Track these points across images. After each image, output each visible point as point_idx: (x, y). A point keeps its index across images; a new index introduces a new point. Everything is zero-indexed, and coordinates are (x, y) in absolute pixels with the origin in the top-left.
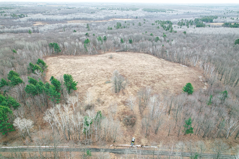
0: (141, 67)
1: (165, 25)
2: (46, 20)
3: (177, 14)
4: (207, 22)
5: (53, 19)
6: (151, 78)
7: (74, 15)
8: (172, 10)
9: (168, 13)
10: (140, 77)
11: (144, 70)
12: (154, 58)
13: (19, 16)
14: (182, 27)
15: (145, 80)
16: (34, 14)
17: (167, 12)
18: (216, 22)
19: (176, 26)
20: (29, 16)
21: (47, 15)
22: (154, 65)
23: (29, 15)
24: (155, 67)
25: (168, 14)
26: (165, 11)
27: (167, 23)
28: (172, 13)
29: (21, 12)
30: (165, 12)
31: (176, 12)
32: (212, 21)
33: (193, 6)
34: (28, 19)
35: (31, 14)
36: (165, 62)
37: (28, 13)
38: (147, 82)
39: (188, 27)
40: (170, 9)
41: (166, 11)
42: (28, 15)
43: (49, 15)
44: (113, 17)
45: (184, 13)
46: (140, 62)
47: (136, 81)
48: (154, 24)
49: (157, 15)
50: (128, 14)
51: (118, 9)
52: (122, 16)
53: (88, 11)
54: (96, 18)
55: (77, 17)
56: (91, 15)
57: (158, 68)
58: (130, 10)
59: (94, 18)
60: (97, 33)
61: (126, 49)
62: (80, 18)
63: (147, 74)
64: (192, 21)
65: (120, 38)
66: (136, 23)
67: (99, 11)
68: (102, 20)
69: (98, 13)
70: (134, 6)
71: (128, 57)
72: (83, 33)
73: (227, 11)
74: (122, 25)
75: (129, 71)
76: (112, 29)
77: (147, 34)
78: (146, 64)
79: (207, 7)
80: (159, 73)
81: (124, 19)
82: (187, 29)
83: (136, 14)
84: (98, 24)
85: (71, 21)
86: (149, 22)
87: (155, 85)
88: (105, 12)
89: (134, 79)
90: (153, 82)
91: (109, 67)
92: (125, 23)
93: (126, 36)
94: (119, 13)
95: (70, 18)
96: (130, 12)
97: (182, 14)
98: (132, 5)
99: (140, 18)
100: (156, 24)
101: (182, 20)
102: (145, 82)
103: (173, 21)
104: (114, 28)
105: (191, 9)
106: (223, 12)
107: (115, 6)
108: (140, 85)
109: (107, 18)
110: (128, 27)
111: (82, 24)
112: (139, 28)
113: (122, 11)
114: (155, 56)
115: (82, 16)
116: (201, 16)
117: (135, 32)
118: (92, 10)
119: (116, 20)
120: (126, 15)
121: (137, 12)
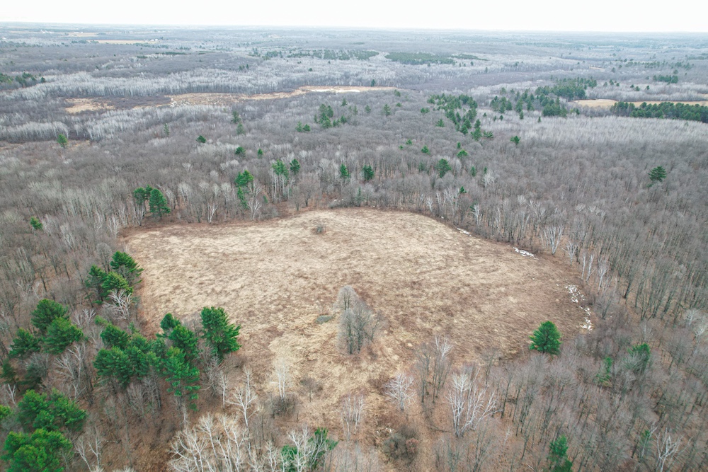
0: (409, 260)
1: (458, 110)
2: (103, 93)
3: (487, 70)
4: (570, 98)
5: (125, 89)
6: (442, 298)
7: (189, 76)
8: (470, 57)
9: (460, 66)
10: (410, 298)
11: (418, 271)
12: (440, 228)
13: (18, 79)
14: (504, 116)
15: (426, 308)
16: (66, 72)
17: (458, 64)
18: (593, 98)
19: (489, 112)
20: (49, 82)
21: (105, 75)
22: (443, 253)
23: (50, 77)
24: (447, 260)
25: (462, 71)
26: (451, 62)
27: (461, 102)
28: (473, 68)
29: (21, 64)
30: (451, 65)
31: (482, 64)
32: (583, 93)
33: (527, 44)
34: (49, 89)
35: (56, 71)
36: (472, 240)
37: (45, 69)
38: (432, 313)
39: (522, 117)
40: (465, 53)
41: (455, 59)
42: (45, 77)
43: (114, 75)
44: (306, 82)
45: (506, 65)
46: (404, 245)
47: (401, 313)
48: (427, 111)
49: (431, 74)
50: (346, 70)
51: (317, 55)
52: (329, 78)
53: (230, 62)
54: (255, 85)
55: (198, 83)
56: (240, 77)
57: (456, 263)
58: (352, 56)
59: (250, 85)
60: (268, 146)
61: (359, 199)
62: (207, 87)
63: (428, 286)
64: (529, 95)
65: (338, 162)
66: (374, 106)
67: (261, 62)
68: (272, 91)
69: (259, 68)
70: (363, 43)
71: (368, 225)
72: (228, 146)
73: (619, 62)
74: (335, 113)
75: (378, 279)
76: (310, 127)
77: (412, 147)
78: (421, 249)
79: (566, 47)
80: (460, 281)
81: (336, 87)
82: (518, 124)
83: (370, 70)
84: (264, 108)
85: (181, 97)
86: (411, 101)
87: (455, 321)
88: (279, 66)
89: (396, 303)
90: (448, 311)
91: (319, 265)
92: (344, 104)
93: (353, 155)
94: (321, 67)
95: (178, 87)
96: (353, 66)
97: (498, 69)
98: (357, 40)
99: (383, 84)
100: (431, 110)
101: (503, 91)
102: (427, 312)
103: (479, 94)
104: (315, 125)
105: (524, 53)
106: (607, 63)
107: (307, 42)
108: (414, 323)
109: (288, 86)
110: (352, 120)
111: (216, 110)
112: (386, 126)
113: (329, 62)
114: (441, 221)
115: (213, 78)
116: (552, 78)
117: (377, 140)
118: (242, 59)
119: (313, 90)
120: (343, 73)
121: (374, 65)
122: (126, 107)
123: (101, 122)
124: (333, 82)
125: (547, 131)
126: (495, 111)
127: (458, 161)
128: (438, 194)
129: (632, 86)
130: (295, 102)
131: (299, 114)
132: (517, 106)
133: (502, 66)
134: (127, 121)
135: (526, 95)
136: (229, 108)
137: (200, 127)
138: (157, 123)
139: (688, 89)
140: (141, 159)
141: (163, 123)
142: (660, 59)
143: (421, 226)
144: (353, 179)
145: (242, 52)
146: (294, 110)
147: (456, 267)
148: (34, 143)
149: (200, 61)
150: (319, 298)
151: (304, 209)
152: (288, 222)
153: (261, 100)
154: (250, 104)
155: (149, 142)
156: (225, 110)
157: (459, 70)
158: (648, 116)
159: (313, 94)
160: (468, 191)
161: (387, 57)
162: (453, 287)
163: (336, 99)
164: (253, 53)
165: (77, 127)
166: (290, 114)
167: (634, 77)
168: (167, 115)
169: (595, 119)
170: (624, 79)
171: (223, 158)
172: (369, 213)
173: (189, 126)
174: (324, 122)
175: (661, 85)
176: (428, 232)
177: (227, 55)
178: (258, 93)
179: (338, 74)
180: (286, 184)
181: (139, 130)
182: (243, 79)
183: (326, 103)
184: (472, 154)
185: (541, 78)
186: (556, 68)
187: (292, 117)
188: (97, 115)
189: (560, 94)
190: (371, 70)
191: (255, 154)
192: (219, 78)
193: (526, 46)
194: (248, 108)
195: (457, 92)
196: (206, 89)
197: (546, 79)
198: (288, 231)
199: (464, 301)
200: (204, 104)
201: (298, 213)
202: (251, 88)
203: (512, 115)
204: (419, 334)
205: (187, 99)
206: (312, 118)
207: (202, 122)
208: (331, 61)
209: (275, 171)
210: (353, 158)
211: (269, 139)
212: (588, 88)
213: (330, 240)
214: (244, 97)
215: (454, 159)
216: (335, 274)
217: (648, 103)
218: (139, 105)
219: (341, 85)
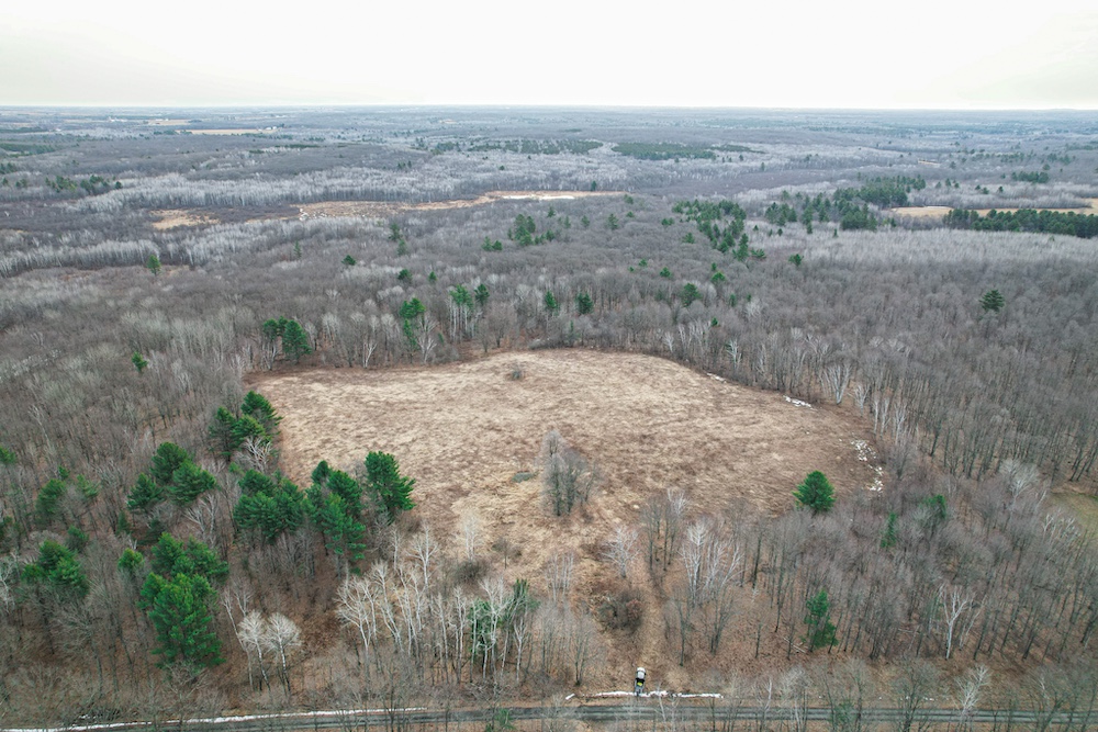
1: (717, 221)
2: (203, 202)
3: (763, 166)
6: (681, 454)
8: (739, 149)
9: (724, 161)
10: (638, 453)
11: (651, 423)
13: (84, 184)
14: (783, 229)
15: (659, 465)
16: (150, 174)
17: (720, 159)
18: (920, 204)
19: (763, 224)
20: (127, 187)
21: (205, 177)
22: (686, 402)
23: (128, 182)
25: (726, 169)
26: (710, 156)
28: (742, 164)
30: (710, 160)
31: (756, 158)
33: (826, 129)
34: (128, 198)
38: (667, 471)
39: (810, 231)
40: (732, 143)
41: (716, 152)
42: (121, 182)
43: (217, 177)
44: (494, 185)
45: (792, 159)
48: (671, 221)
49: (680, 172)
50: (555, 168)
51: (511, 147)
52: (529, 180)
53: (384, 158)
54: (421, 189)
55: (338, 188)
56: (399, 179)
57: (703, 414)
58: (562, 149)
59: (413, 190)
60: (443, 269)
61: (571, 337)
62: (352, 193)
63: (664, 440)
64: (823, 200)
65: (543, 288)
66: (594, 217)
67: (430, 157)
68: (445, 198)
69: (427, 166)
70: (579, 130)
71: (584, 369)
72: (388, 269)
73: (963, 154)
74: (538, 226)
75: (597, 433)
76: (503, 246)
77: (646, 269)
78: (655, 398)
79: (885, 133)
80: (707, 435)
81: (539, 193)
82: (804, 240)
83: (588, 168)
84: (434, 221)
85: (314, 206)
86: (649, 210)
87: (698, 481)
88: (455, 164)
89: (619, 459)
90: (690, 470)
91: (515, 416)
92: (551, 214)
93: (564, 281)
94: (516, 164)
95: (310, 193)
96: (565, 162)
97: (781, 166)
98: (570, 126)
99: (608, 187)
100: (677, 221)
101: (785, 195)
102: (660, 470)
103: (749, 200)
104: (509, 242)
105: (819, 143)
106: (945, 155)
107: (496, 130)
108: (643, 482)
109: (470, 190)
110: (563, 236)
111: (366, 224)
112: (611, 243)
113: (529, 158)
114: (685, 365)
115: (360, 181)
116: (859, 177)
117: (598, 261)
118: (400, 153)
119: (505, 197)
120: (548, 173)
121: (595, 161)
122: (237, 221)
123: (203, 239)
124: (534, 186)
125: (844, 248)
126: (772, 223)
127: (711, 288)
128: (681, 328)
129: (978, 188)
130: (480, 213)
131: (486, 229)
132: (804, 216)
133: (787, 161)
134: (240, 239)
135: (819, 201)
136: (385, 221)
137: (345, 247)
138: (283, 241)
139: (1062, 190)
140: (267, 284)
141: (292, 241)
142: (1026, 150)
143: (657, 370)
144: (562, 313)
145: (402, 144)
146: (479, 224)
147: (703, 418)
148: (113, 269)
149: (341, 157)
150: (516, 454)
151: (495, 351)
152: (474, 367)
153: (430, 210)
154: (414, 216)
155: (274, 266)
156: (379, 223)
157: (722, 168)
158: (998, 228)
159: (506, 201)
160: (723, 324)
161: (614, 149)
162: (697, 442)
163: (538, 208)
164: (417, 145)
165: (171, 247)
166: (473, 229)
167: (984, 175)
168: (297, 231)
169: (918, 233)
170: (967, 178)
171: (382, 284)
172: (585, 355)
173: (329, 246)
174: (522, 238)
175: (1021, 186)
176: (665, 378)
177: (380, 148)
178: (425, 200)
179: (543, 174)
180: (469, 319)
181: (258, 250)
182: (404, 181)
183: (525, 213)
184: (732, 278)
185: (843, 177)
186: (867, 163)
187: (474, 231)
188: (197, 231)
189: (870, 198)
190: (591, 168)
191: (426, 280)
192: (368, 181)
193: (824, 132)
194: (412, 221)
195: (717, 198)
196: (350, 196)
197: (851, 178)
198: (473, 377)
199: (711, 458)
200: (349, 216)
201: (486, 355)
202: (415, 194)
203: (797, 229)
204: (650, 494)
205: (322, 209)
206: (504, 233)
207: (346, 240)
208: (532, 155)
209: (454, 299)
210: (563, 284)
211: (444, 260)
212: (913, 190)
213: (531, 387)
214: (406, 207)
215: (706, 284)
216: (538, 426)
217: (998, 211)
218: (254, 218)
219: (547, 190)
